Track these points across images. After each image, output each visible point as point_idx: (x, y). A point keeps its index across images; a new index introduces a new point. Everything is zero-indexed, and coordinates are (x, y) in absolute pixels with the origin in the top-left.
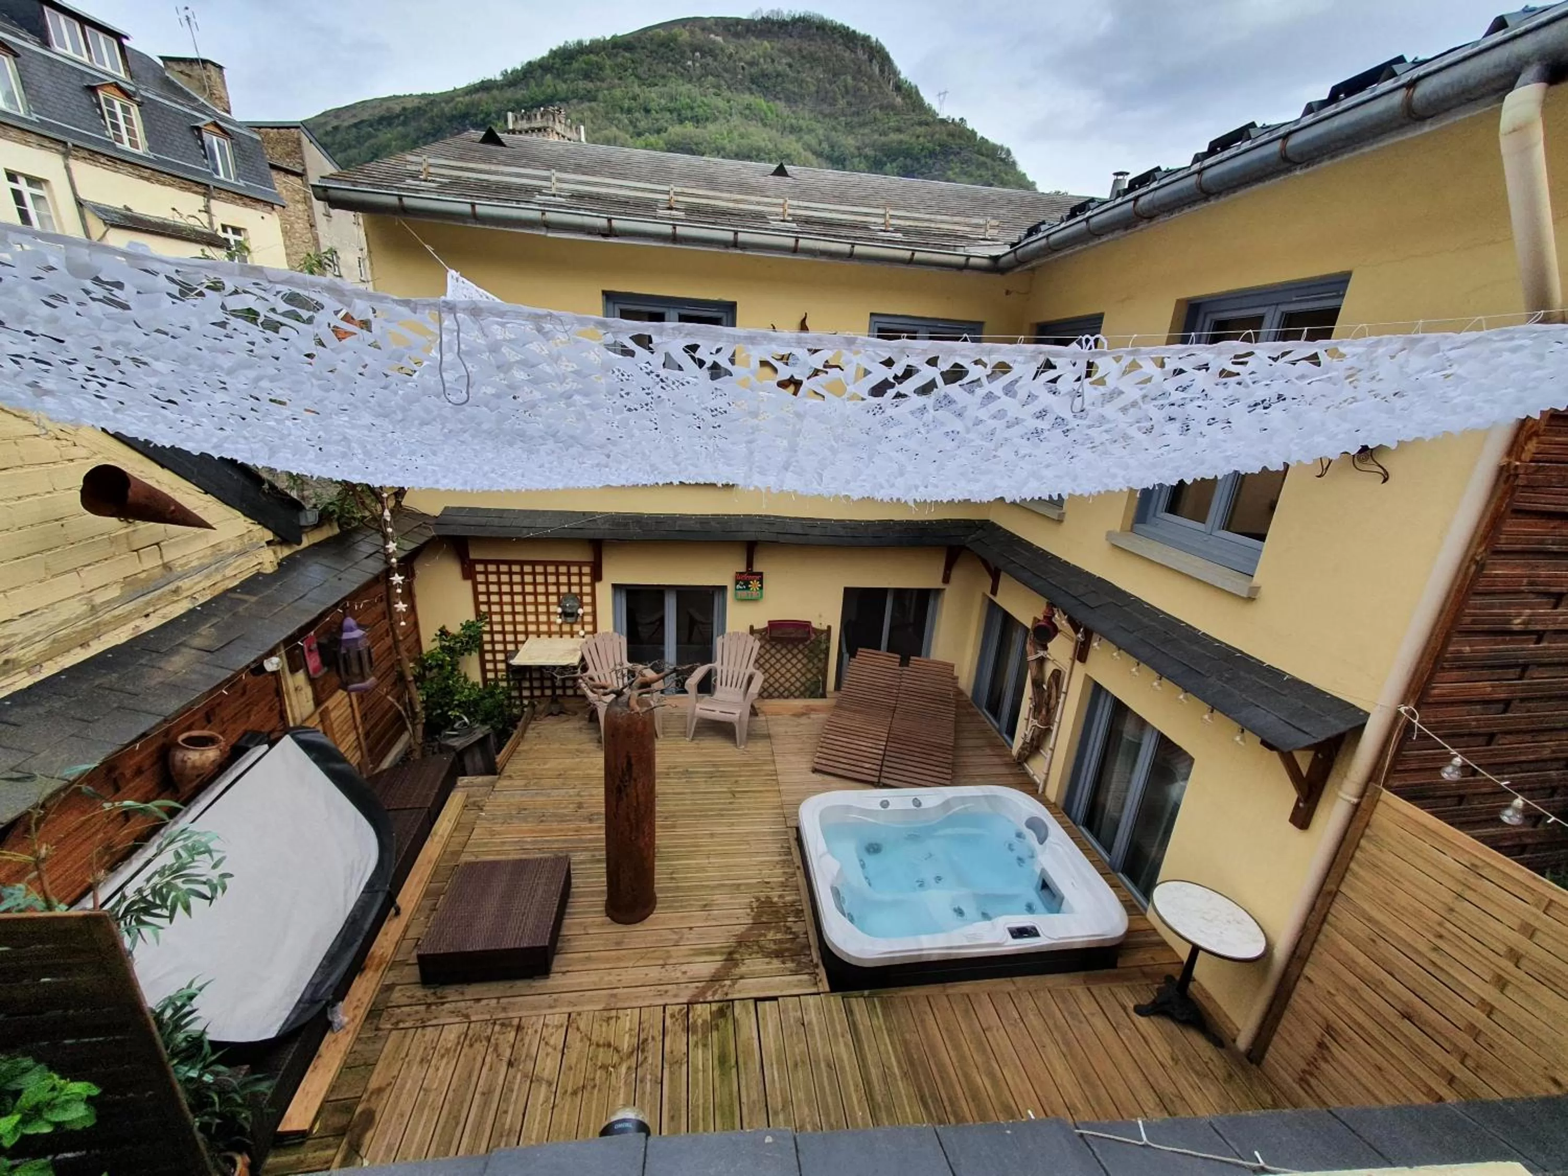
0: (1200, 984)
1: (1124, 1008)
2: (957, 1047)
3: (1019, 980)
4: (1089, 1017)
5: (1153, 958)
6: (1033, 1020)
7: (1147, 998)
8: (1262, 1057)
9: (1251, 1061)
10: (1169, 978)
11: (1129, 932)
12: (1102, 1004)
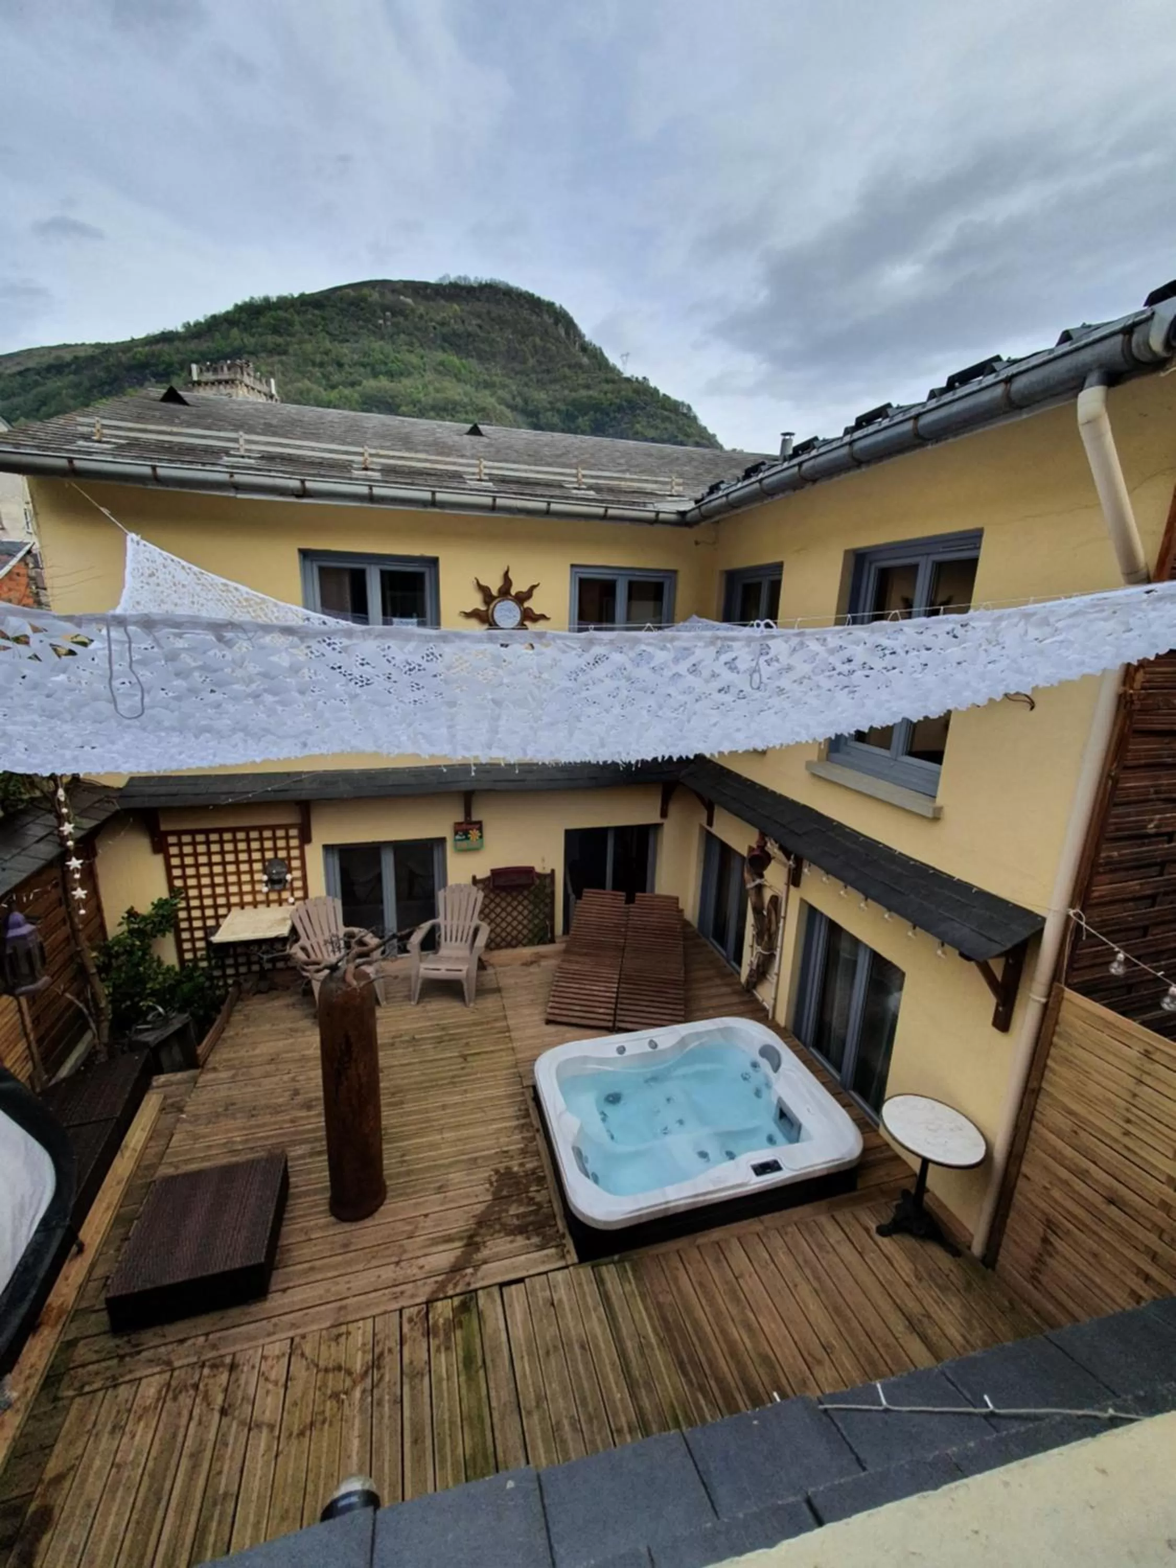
0: (934, 1195)
1: (867, 1230)
2: (712, 1301)
3: (767, 1218)
4: (836, 1246)
5: (888, 1174)
6: (783, 1257)
7: (887, 1216)
8: (995, 1260)
9: (987, 1267)
10: (905, 1193)
11: (866, 1151)
12: (847, 1230)
